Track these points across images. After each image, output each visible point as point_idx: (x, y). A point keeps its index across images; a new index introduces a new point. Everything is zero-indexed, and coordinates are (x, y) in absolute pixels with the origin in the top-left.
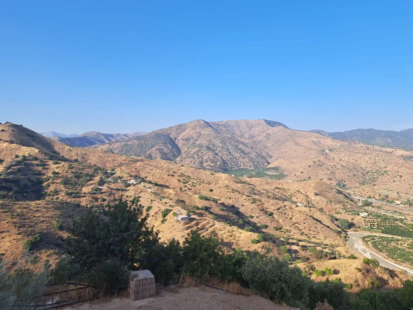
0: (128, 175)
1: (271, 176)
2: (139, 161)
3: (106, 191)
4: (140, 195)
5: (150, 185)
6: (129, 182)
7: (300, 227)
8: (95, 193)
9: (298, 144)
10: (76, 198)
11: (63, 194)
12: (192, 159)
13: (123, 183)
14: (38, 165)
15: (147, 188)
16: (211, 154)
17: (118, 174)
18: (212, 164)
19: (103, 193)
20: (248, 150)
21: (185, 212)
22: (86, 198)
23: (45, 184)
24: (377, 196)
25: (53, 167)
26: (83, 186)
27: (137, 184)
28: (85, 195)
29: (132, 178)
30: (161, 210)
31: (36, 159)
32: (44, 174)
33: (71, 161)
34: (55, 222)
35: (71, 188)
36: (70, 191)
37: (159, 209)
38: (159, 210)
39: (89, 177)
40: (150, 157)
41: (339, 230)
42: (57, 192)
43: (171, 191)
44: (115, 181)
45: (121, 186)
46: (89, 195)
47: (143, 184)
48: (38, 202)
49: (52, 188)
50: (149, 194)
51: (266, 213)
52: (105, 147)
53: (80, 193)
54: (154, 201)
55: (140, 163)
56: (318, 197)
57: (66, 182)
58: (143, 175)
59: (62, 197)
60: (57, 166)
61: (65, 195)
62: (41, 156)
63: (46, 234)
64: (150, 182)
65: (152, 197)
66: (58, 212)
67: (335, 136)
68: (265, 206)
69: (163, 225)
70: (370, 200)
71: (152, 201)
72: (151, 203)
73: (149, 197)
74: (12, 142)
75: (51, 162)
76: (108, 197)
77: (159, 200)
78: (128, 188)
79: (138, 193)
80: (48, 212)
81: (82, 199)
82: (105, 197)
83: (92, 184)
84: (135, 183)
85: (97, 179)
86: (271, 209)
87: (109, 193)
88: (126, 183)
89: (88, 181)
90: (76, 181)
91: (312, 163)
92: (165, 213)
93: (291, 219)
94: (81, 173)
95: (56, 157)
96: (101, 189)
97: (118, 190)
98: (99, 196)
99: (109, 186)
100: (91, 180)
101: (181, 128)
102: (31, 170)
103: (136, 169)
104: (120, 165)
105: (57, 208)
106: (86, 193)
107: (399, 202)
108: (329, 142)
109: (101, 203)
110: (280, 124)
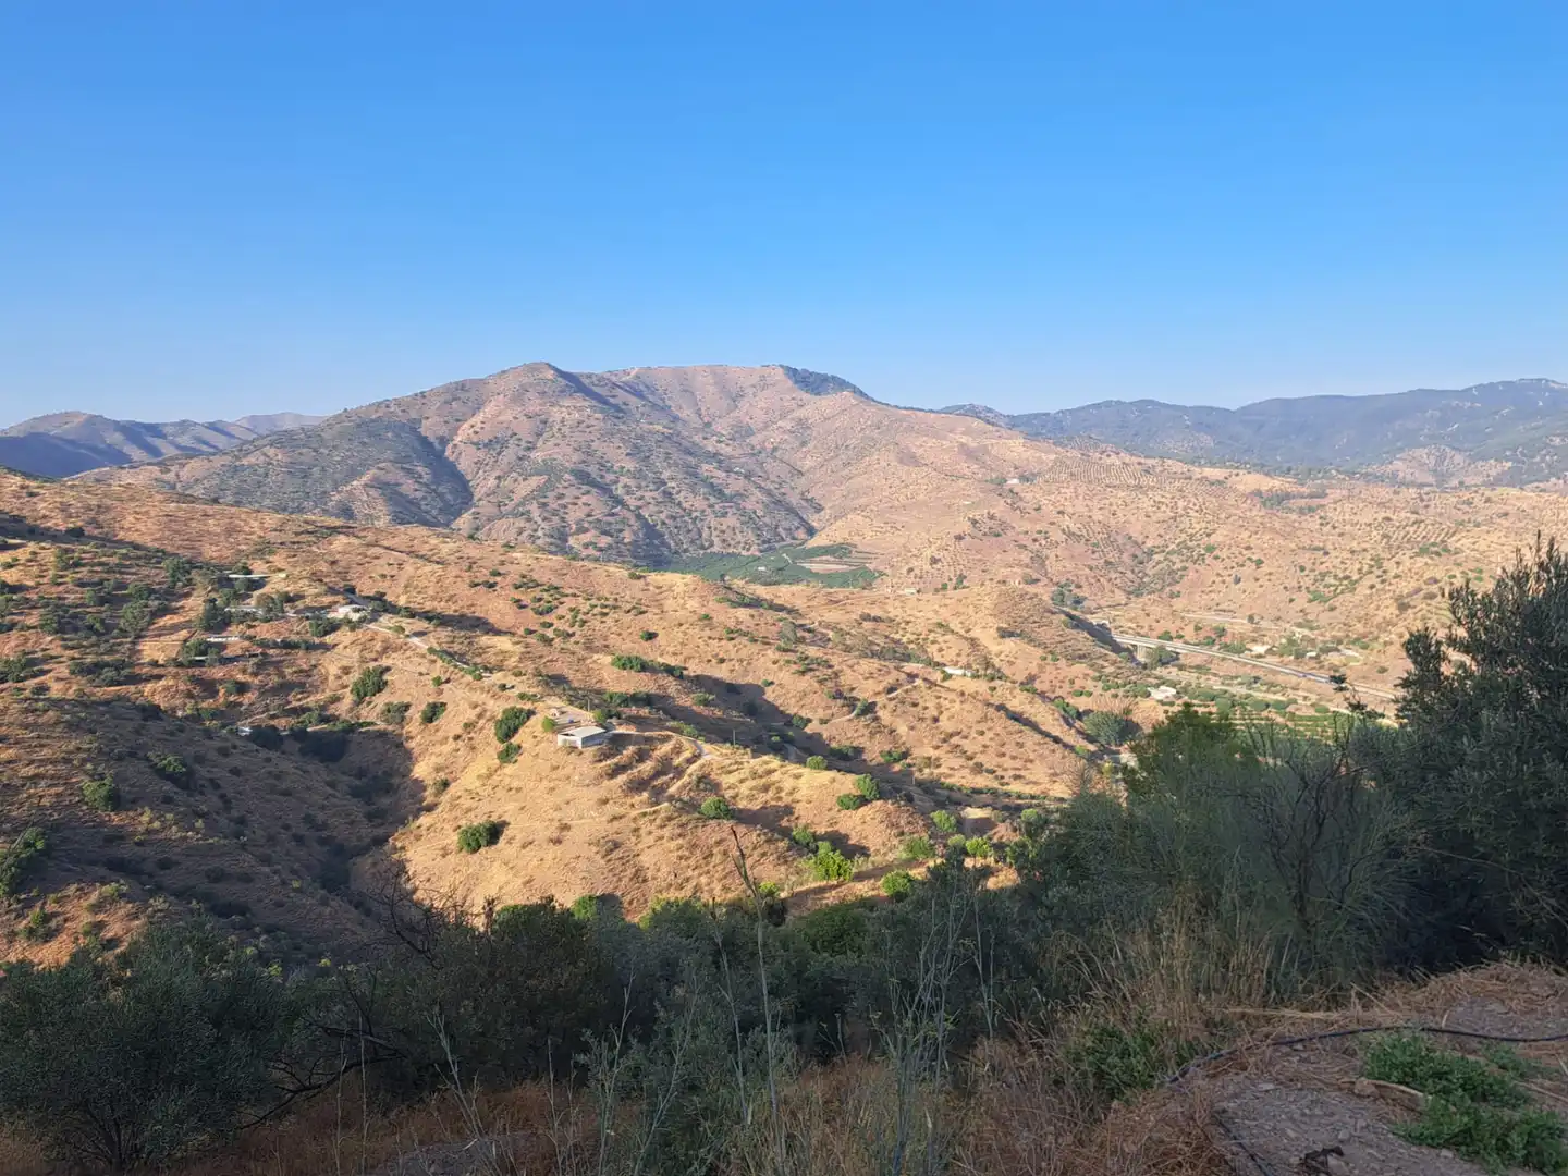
0: (319, 589)
3: (239, 652)
4: (385, 662)
5: (419, 624)
6: (328, 616)
8: (200, 664)
10: (119, 683)
11: (63, 671)
12: (521, 522)
13: (307, 618)
15: (408, 636)
16: (595, 502)
17: (277, 583)
18: (605, 541)
19: (231, 660)
20: (736, 485)
21: (587, 714)
22: (162, 682)
26: (139, 637)
27: (362, 620)
28: (156, 671)
29: (339, 598)
30: (488, 714)
35: (92, 645)
36: (89, 659)
37: (478, 710)
38: (480, 716)
39: (156, 599)
42: (33, 663)
43: (504, 644)
45: (298, 633)
46: (173, 670)
47: (385, 619)
49: (6, 649)
50: (423, 656)
51: (851, 704)
53: (132, 665)
54: (448, 681)
55: (343, 538)
58: (365, 588)
59: (60, 681)
61: (72, 673)
64: (411, 614)
65: (439, 668)
71: (438, 682)
72: (441, 692)
73: (424, 670)
76: (255, 674)
77: (469, 678)
78: (328, 639)
79: (373, 655)
80: (44, 741)
81: (148, 688)
82: (240, 677)
83: (175, 628)
84: (355, 617)
85: (195, 605)
86: (866, 691)
87: (255, 660)
88: (319, 618)
89: (155, 615)
90: (103, 616)
92: (511, 726)
94: (123, 586)
96: (223, 647)
97: (288, 645)
98: (218, 673)
99: (250, 632)
101: (464, 396)
103: (333, 563)
104: (266, 547)
105: (73, 727)
106: (161, 662)
109: (232, 699)
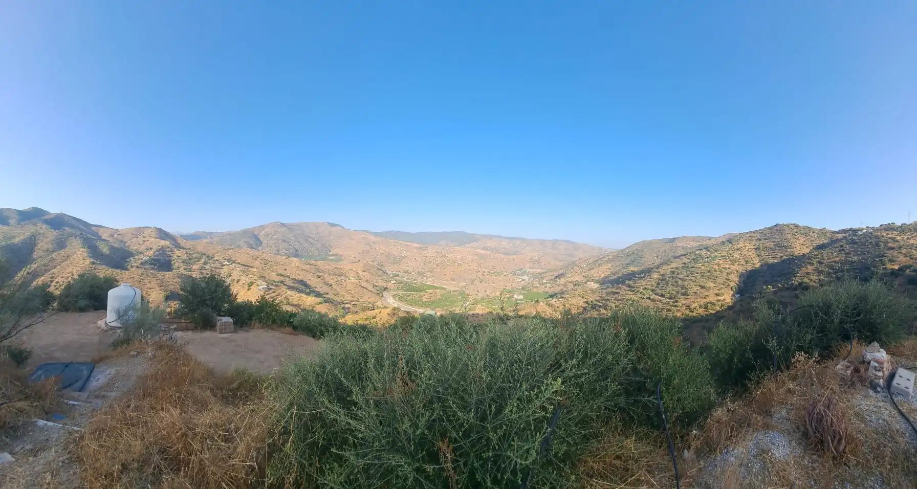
0: (223, 259)
1: (332, 260)
2: (230, 249)
3: (208, 268)
4: (232, 272)
5: (239, 266)
6: (224, 263)
7: (353, 292)
8: (201, 270)
9: (352, 239)
10: (190, 272)
11: (183, 269)
12: (271, 248)
13: (220, 263)
14: (169, 251)
15: (237, 267)
16: (285, 245)
17: (216, 257)
18: (286, 252)
19: (206, 269)
20: (315, 242)
21: (266, 284)
22: (195, 272)
23: (173, 262)
24: (402, 271)
25: (177, 252)
26: (194, 265)
29: (226, 260)
31: (168, 247)
32: (172, 257)
33: (186, 249)
34: (178, 286)
35: (187, 265)
36: (186, 268)
39: (198, 259)
40: (239, 246)
41: (378, 292)
42: (179, 268)
43: (255, 270)
44: (215, 261)
45: (218, 266)
47: (233, 264)
48: (170, 273)
49: (176, 265)
50: (239, 271)
51: (328, 284)
52: (208, 240)
53: (192, 269)
54: (242, 276)
55: (231, 250)
56: (364, 273)
57: (184, 262)
58: (233, 259)
59: (182, 271)
60: (179, 251)
62: (171, 246)
63: (173, 292)
64: (239, 264)
65: (241, 274)
66: (179, 280)
67: (376, 234)
68: (327, 280)
69: (248, 292)
70: (397, 273)
72: (240, 277)
73: (238, 273)
74: (157, 238)
75: (176, 250)
76: (210, 272)
77: (246, 275)
78: (223, 267)
79: (230, 270)
80: (175, 279)
81: (193, 273)
82: (208, 272)
83: (199, 264)
84: (228, 264)
85: (203, 260)
86: (331, 282)
87: (210, 270)
88: (222, 264)
89: (197, 262)
90: (190, 261)
91: (362, 252)
92: (251, 285)
93: (346, 287)
94: (193, 257)
95: (178, 247)
96: (205, 267)
97: (216, 268)
98: (204, 271)
99: (211, 265)
100: (198, 261)
101: (262, 227)
102: (165, 254)
103: (229, 254)
104: (218, 252)
105: (179, 277)
106: (196, 269)
107: (413, 273)
108: (372, 238)
109: (206, 276)
110: (338, 225)
